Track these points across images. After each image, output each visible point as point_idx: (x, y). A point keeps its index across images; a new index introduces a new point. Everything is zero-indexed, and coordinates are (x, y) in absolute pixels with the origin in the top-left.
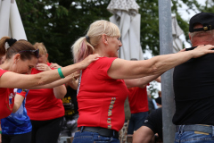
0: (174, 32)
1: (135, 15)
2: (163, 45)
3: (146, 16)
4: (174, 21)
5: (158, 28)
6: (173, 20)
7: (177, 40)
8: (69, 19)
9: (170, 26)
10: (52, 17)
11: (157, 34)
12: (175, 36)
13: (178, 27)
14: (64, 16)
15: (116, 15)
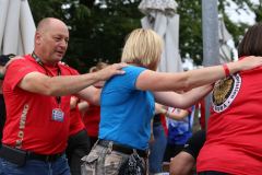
0: (221, 38)
1: (172, 16)
2: (208, 52)
3: (186, 17)
4: (221, 24)
5: (201, 32)
6: (219, 23)
7: (224, 47)
8: (91, 21)
9: (215, 29)
10: (71, 19)
11: (199, 40)
12: (223, 42)
13: (226, 31)
14: (86, 17)
15: (149, 16)
